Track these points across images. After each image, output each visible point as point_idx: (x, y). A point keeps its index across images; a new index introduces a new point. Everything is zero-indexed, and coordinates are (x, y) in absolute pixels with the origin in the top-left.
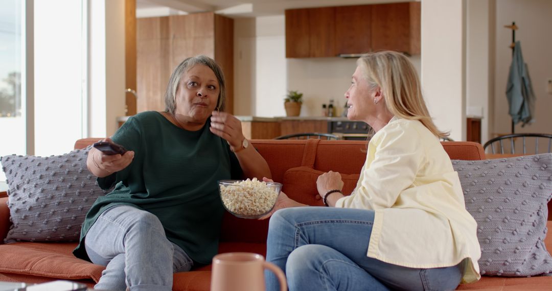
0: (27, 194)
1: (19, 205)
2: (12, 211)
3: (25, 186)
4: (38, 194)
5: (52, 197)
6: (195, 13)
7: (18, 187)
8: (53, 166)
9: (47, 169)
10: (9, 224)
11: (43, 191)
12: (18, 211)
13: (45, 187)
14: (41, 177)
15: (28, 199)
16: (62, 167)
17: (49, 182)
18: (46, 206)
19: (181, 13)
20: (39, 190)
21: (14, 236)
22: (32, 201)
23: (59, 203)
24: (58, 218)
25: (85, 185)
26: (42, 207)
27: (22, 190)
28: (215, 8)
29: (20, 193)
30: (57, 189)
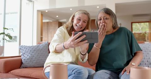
0: (27, 55)
1: (24, 58)
2: (23, 60)
3: (26, 53)
4: (30, 55)
5: (34, 56)
6: (54, 21)
7: (24, 54)
8: (33, 48)
9: (32, 49)
10: (22, 63)
11: (31, 54)
12: (24, 60)
13: (32, 53)
14: (30, 51)
15: (27, 57)
16: (36, 48)
17: (33, 52)
18: (32, 58)
19: (51, 21)
20: (30, 54)
21: (23, 66)
22: (28, 57)
23: (35, 58)
24: (35, 62)
25: (42, 53)
26: (31, 59)
27: (25, 54)
28: (58, 20)
29: (25, 55)
30: (35, 54)
